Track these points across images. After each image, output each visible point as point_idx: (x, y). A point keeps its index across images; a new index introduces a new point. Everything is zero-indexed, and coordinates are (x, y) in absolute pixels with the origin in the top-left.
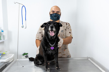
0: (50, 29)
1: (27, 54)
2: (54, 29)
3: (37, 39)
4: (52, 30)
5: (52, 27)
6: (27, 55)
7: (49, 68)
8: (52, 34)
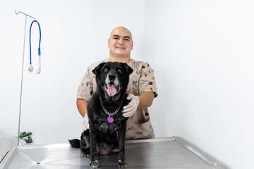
0: (107, 81)
1: (31, 134)
2: (116, 82)
3: (79, 97)
4: (112, 83)
5: (112, 78)
6: (29, 138)
7: (97, 161)
8: (111, 91)
